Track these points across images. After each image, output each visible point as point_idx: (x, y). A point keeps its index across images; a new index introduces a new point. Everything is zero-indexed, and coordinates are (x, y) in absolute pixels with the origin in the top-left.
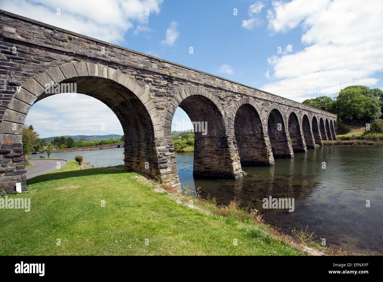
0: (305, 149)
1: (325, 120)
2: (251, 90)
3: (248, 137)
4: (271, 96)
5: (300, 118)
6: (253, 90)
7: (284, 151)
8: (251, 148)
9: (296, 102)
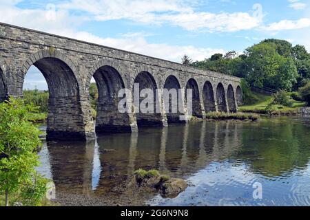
0: (163, 120)
1: (217, 84)
2: (61, 39)
3: (63, 100)
4: (100, 48)
5: (159, 78)
6: (65, 40)
7: (124, 121)
8: (66, 115)
9: (154, 58)
